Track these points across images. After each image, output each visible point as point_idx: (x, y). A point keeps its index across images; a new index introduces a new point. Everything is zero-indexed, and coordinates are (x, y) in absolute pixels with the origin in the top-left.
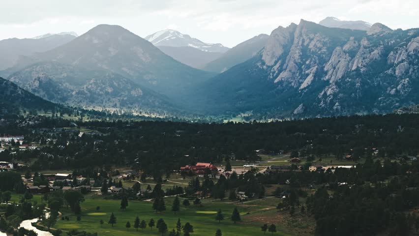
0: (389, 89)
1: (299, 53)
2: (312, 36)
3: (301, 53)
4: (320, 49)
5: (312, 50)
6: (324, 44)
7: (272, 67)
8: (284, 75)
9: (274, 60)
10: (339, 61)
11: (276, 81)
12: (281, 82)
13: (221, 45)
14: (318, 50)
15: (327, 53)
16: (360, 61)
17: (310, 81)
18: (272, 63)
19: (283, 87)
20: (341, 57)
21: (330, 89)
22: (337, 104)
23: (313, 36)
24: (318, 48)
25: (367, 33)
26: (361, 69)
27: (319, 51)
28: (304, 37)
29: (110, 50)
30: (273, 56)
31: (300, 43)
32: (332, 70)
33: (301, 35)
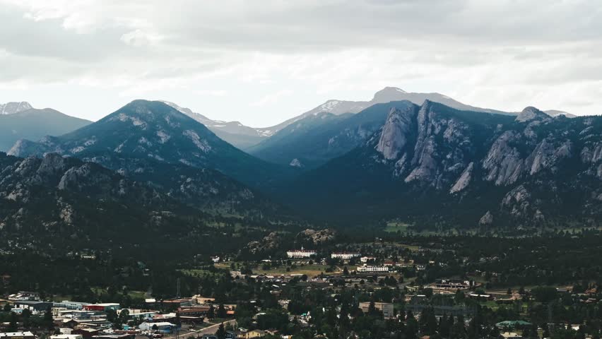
0: (594, 193)
1: (433, 144)
2: (443, 122)
3: (436, 145)
4: (461, 139)
5: (449, 141)
6: (465, 132)
7: (395, 161)
8: (417, 173)
9: (396, 153)
10: (504, 157)
11: (407, 180)
12: (415, 181)
13: (239, 123)
14: (458, 141)
15: (472, 145)
16: (544, 158)
17: (467, 180)
18: (394, 156)
19: (420, 187)
20: (505, 152)
21: (519, 194)
22: (538, 212)
23: (445, 121)
24: (458, 138)
25: (518, 119)
26: (552, 169)
27: (460, 142)
28: (433, 122)
29: (158, 135)
30: (394, 147)
31: (429, 130)
32: (496, 168)
33: (427, 120)
